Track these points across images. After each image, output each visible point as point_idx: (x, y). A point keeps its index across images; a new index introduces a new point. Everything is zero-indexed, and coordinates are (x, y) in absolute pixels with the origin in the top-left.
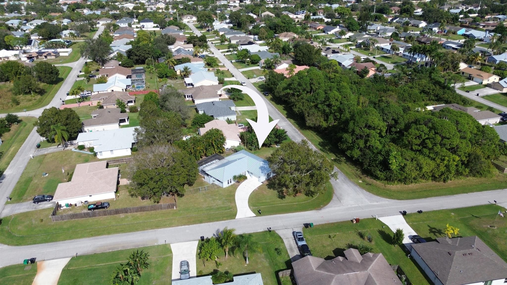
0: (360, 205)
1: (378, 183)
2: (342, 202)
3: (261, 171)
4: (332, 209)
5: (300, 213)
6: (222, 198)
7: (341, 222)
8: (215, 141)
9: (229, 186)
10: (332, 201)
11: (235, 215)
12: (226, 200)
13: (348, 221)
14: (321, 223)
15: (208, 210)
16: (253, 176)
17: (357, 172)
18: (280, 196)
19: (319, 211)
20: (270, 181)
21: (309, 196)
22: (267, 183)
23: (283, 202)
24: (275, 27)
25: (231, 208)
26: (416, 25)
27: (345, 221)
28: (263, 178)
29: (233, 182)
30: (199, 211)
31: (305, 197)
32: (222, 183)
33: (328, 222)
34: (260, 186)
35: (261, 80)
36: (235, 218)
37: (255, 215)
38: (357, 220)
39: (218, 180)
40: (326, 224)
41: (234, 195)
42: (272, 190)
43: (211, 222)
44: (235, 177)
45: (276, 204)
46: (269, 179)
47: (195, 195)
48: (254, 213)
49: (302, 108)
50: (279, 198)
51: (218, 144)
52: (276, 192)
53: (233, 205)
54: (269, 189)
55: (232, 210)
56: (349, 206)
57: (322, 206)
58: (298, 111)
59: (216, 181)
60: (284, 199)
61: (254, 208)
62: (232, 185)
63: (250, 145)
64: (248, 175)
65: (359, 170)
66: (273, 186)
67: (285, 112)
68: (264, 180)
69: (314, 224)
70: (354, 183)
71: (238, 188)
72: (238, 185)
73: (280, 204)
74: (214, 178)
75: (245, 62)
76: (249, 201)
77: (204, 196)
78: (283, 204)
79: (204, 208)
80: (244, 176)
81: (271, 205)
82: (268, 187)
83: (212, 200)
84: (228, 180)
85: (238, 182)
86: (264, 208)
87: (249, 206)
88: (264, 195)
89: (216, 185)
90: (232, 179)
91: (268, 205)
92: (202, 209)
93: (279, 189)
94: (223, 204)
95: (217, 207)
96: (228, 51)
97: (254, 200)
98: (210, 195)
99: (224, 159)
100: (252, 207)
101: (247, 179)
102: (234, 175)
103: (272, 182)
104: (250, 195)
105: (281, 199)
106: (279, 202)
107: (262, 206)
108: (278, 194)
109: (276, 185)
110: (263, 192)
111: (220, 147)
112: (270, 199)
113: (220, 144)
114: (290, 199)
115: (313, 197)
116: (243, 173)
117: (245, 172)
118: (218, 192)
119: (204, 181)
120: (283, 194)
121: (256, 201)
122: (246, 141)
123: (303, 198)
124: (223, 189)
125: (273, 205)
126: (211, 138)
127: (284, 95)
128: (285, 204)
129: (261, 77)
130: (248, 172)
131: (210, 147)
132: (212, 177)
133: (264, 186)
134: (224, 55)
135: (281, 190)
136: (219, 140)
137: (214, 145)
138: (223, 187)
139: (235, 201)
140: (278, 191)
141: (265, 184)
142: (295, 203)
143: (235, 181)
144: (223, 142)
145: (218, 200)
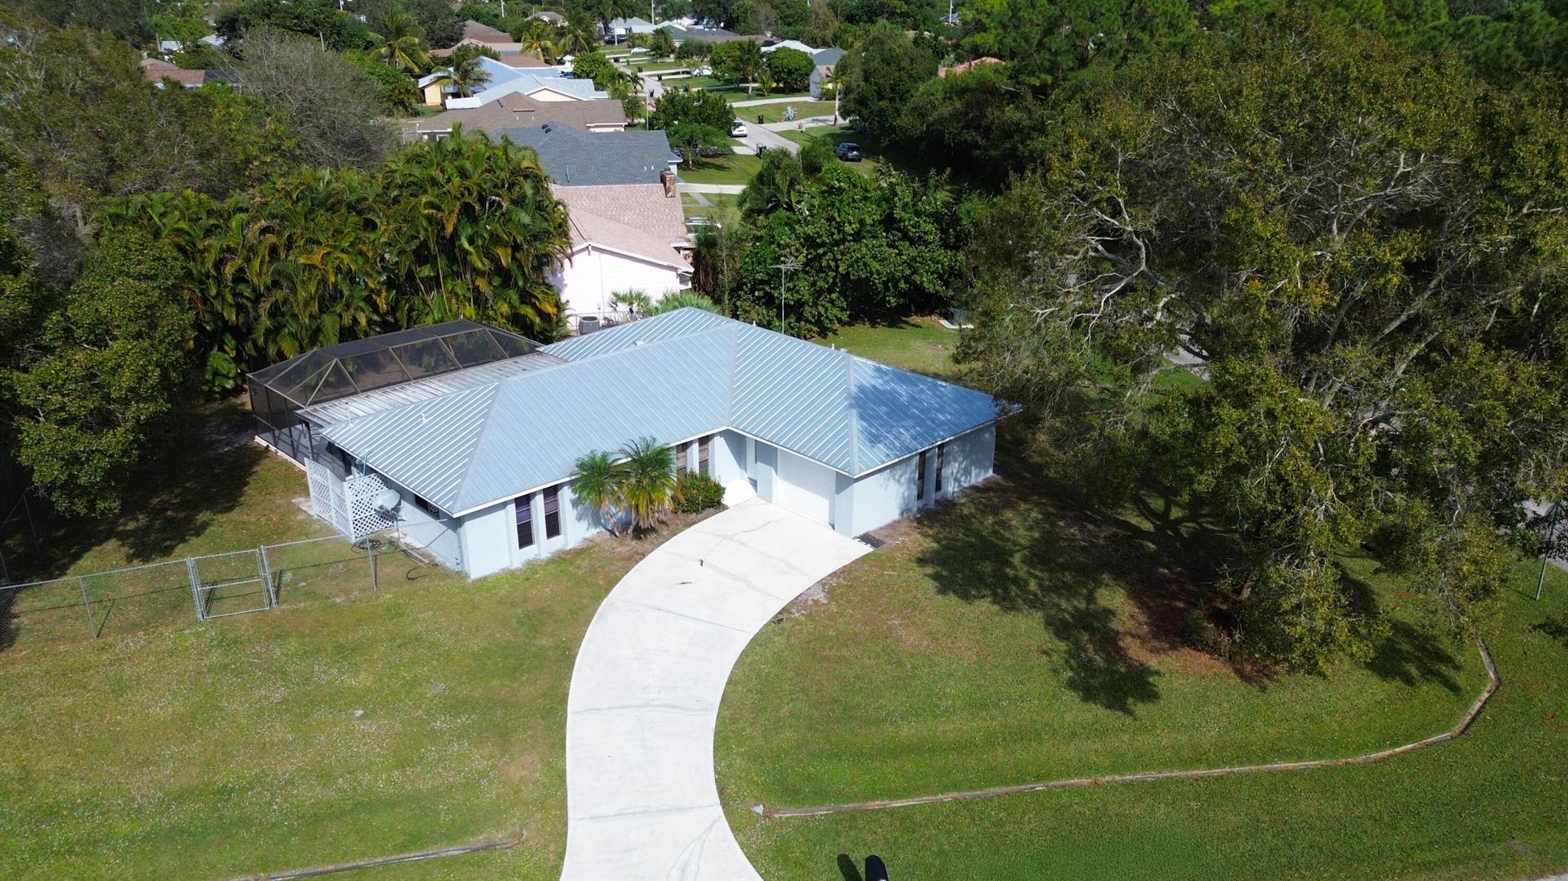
3: (859, 424)
6: (415, 682)
8: (467, 211)
9: (532, 567)
12: (455, 706)
15: (171, 834)
16: (780, 485)
18: (1087, 667)
20: (946, 523)
21: (1409, 681)
22: (919, 542)
23: (1145, 742)
29: (576, 531)
31: (1378, 688)
32: (453, 522)
34: (845, 571)
35: (817, 125)
39: (421, 503)
41: (566, 658)
42: (984, 606)
44: (594, 476)
45: (1068, 770)
46: (930, 513)
47: (129, 643)
50: (1088, 694)
51: (496, 241)
52: (1031, 626)
53: (523, 768)
54: (952, 599)
59: (408, 511)
60: (1141, 709)
62: (561, 559)
66: (987, 567)
68: (890, 513)
71: (617, 580)
72: (630, 558)
73: (1114, 769)
74: (387, 482)
75: (746, 90)
76: (734, 721)
77: (216, 657)
78: (1151, 775)
79: (140, 810)
80: (697, 470)
81: (1004, 782)
82: (936, 577)
83: (284, 701)
84: (523, 502)
85: (624, 526)
86: (918, 818)
87: (721, 792)
88: (900, 664)
89: (400, 556)
90: (566, 496)
91: (956, 786)
92: (98, 819)
93: (1064, 604)
94: (401, 765)
95: (309, 793)
96: (678, 73)
97: (785, 710)
98: (293, 645)
99: (537, 357)
100: (759, 809)
101: (725, 508)
102: (584, 453)
103: (968, 530)
104: (745, 653)
105: (1110, 706)
106: (1098, 746)
107: (897, 797)
108: (1063, 646)
109: (1017, 559)
110: (890, 628)
111: (514, 269)
112: (978, 706)
113: (516, 248)
114: (1212, 708)
115: (1454, 688)
116: (685, 446)
117: (704, 441)
118: (399, 615)
119: (301, 517)
120: (1119, 650)
121: (810, 728)
122: (726, 278)
123: (1360, 702)
124: (465, 589)
125: (1024, 782)
126: (434, 182)
127: (955, 116)
128: (1166, 764)
129: (820, 118)
130: (727, 434)
131: (434, 266)
132: (370, 471)
133: (893, 568)
134: (660, 79)
135: (1082, 605)
136: (500, 205)
137: (467, 253)
138: (467, 576)
139: (562, 726)
140: (1049, 623)
141: (897, 548)
142: (1285, 755)
143: (596, 521)
144: (535, 229)
145: (359, 713)
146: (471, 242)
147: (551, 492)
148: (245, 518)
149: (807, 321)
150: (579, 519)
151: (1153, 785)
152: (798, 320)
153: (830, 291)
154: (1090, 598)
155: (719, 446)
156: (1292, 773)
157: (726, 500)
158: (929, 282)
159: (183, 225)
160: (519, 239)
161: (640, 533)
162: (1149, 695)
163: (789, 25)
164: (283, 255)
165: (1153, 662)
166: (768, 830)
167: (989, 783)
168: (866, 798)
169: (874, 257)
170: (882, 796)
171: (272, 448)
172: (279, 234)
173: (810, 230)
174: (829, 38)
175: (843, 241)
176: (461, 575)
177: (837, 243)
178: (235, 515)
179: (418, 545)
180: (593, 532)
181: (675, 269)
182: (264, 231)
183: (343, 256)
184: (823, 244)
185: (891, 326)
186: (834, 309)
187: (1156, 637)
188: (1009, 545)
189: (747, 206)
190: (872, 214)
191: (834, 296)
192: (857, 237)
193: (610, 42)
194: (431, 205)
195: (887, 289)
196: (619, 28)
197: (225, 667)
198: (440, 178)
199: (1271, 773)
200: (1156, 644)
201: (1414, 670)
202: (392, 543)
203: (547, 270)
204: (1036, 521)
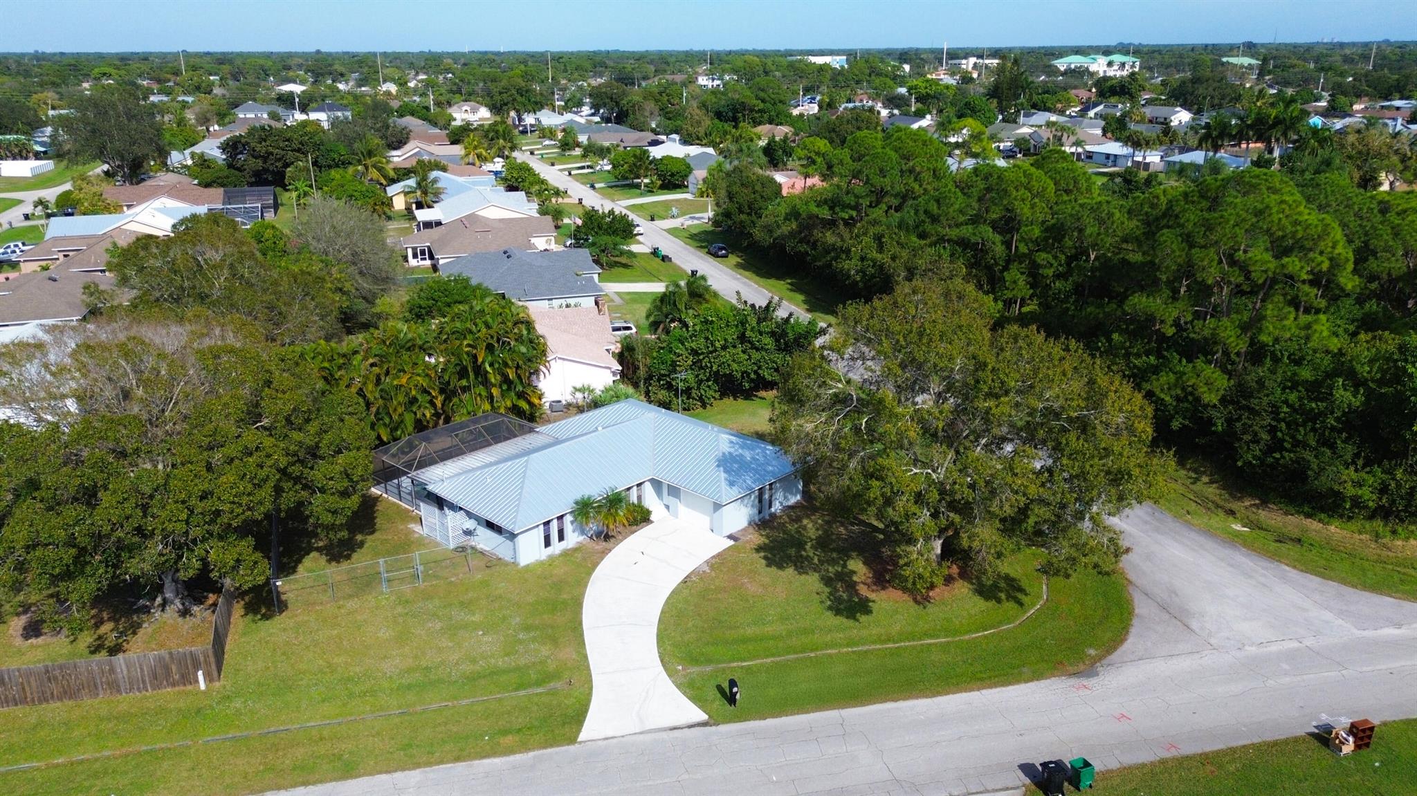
0: (1309, 642)
1: (1335, 530)
2: (1194, 625)
3: (723, 475)
4: (1159, 668)
5: (974, 695)
6: (504, 618)
7: (1257, 747)
8: (490, 348)
9: (551, 558)
10: (1135, 621)
11: (578, 716)
12: (528, 628)
13: (1296, 740)
14: (1130, 759)
15: (409, 687)
16: (682, 509)
17: (1198, 487)
18: (839, 600)
19: (1085, 682)
20: (772, 528)
21: (999, 601)
22: (757, 539)
23: (865, 633)
24: (735, 110)
25: (555, 676)
26: (1162, 120)
27: (1275, 744)
28: (738, 517)
29: (573, 538)
30: (351, 695)
31: (980, 604)
32: (512, 536)
33: (1173, 753)
34: (719, 555)
35: (696, 222)
36: (573, 740)
37: (704, 717)
38: (1363, 733)
39: (490, 525)
40: (1163, 762)
41: (578, 604)
42: (790, 571)
43: (417, 766)
44: (584, 509)
45: (827, 646)
46: (764, 522)
47: (352, 604)
48: (697, 700)
49: (879, 256)
50: (838, 612)
51: (506, 365)
52: (812, 581)
53: (567, 653)
54: (774, 569)
55: (558, 684)
56: (1251, 650)
57: (1092, 652)
58: (862, 271)
59: (483, 532)
60: (863, 618)
61: (695, 670)
62: (566, 554)
63: (661, 387)
64: (651, 500)
65: (1205, 479)
66: (792, 551)
67: (801, 297)
68: (743, 523)
69: (1098, 765)
70: (1209, 532)
71: (598, 564)
72: (603, 552)
73: (848, 645)
74: (470, 515)
75: (638, 186)
76: (666, 630)
77: (399, 609)
78: (866, 648)
79: (391, 677)
80: (636, 502)
81: (796, 653)
82: (765, 558)
83: (442, 628)
84: (547, 524)
85: (598, 534)
86: (755, 669)
87: (662, 661)
88: (747, 600)
89: (479, 555)
90: (568, 518)
91: (773, 655)
92: (373, 682)
93: (831, 569)
94: (507, 655)
95: (467, 668)
96: (583, 168)
97: (690, 624)
98: (437, 602)
99: (535, 435)
100: (680, 668)
101: (652, 522)
102: (578, 497)
103: (785, 532)
104: (669, 598)
105: (847, 618)
106: (841, 635)
107: (745, 661)
108: (827, 590)
109: (808, 547)
110: (743, 584)
111: (517, 380)
112: (783, 619)
113: (518, 367)
114: (898, 616)
115: (1021, 604)
116: (629, 489)
117: (639, 485)
118: (488, 586)
119: (416, 535)
120: (856, 591)
121: (703, 632)
122: (642, 372)
123: (973, 612)
124: (518, 571)
125: (805, 652)
126: (471, 332)
127: (792, 234)
128: (874, 642)
129: (697, 215)
130: (653, 481)
131: (468, 381)
132: (461, 509)
133: (745, 553)
134: (570, 174)
135: (840, 569)
136: (509, 343)
137: (487, 372)
138: (518, 564)
139: (582, 635)
140: (822, 578)
141: (747, 542)
142: (932, 637)
143: (583, 532)
144: (529, 355)
145: (481, 633)
146: (491, 365)
147: (560, 518)
148: (385, 537)
149: (693, 398)
150: (574, 531)
151: (866, 652)
152: (688, 398)
153: (708, 380)
154: (845, 566)
155: (648, 488)
156: (930, 645)
157: (652, 518)
158: (767, 374)
159: (326, 365)
160: (521, 363)
161: (607, 537)
162: (868, 611)
163: (670, 119)
164: (383, 379)
165: (872, 596)
166: (685, 676)
167: (788, 653)
168: (730, 662)
169: (734, 361)
170: (737, 661)
171: (384, 495)
172: (381, 367)
173: (694, 345)
174: (701, 134)
175: (716, 351)
176: (515, 564)
177: (711, 352)
178: (377, 535)
179: (488, 549)
180: (581, 538)
181: (610, 368)
182: (372, 365)
183: (419, 378)
184: (703, 353)
185: (746, 399)
186: (710, 391)
187: (875, 584)
188: (805, 539)
189: (652, 319)
190: (732, 334)
191: (710, 383)
192: (724, 348)
193: (524, 132)
194: (469, 345)
195: (743, 377)
196: (529, 119)
197: (407, 614)
198: (474, 328)
199: (922, 645)
200: (874, 587)
201: (1003, 596)
202: (473, 548)
203: (534, 377)
204: (821, 525)
